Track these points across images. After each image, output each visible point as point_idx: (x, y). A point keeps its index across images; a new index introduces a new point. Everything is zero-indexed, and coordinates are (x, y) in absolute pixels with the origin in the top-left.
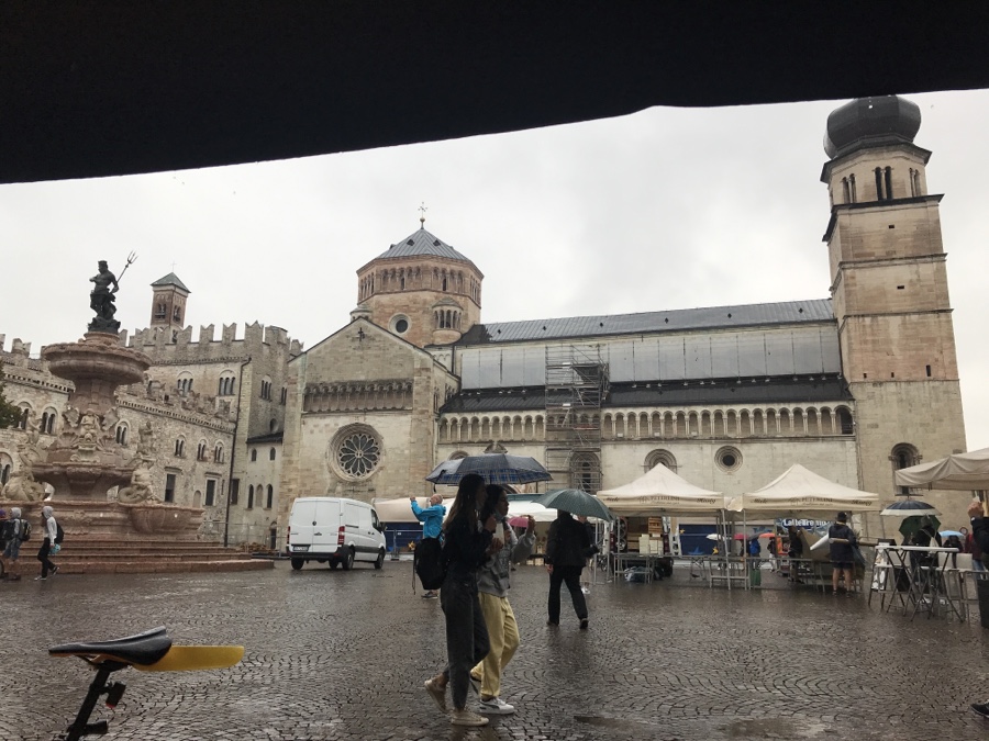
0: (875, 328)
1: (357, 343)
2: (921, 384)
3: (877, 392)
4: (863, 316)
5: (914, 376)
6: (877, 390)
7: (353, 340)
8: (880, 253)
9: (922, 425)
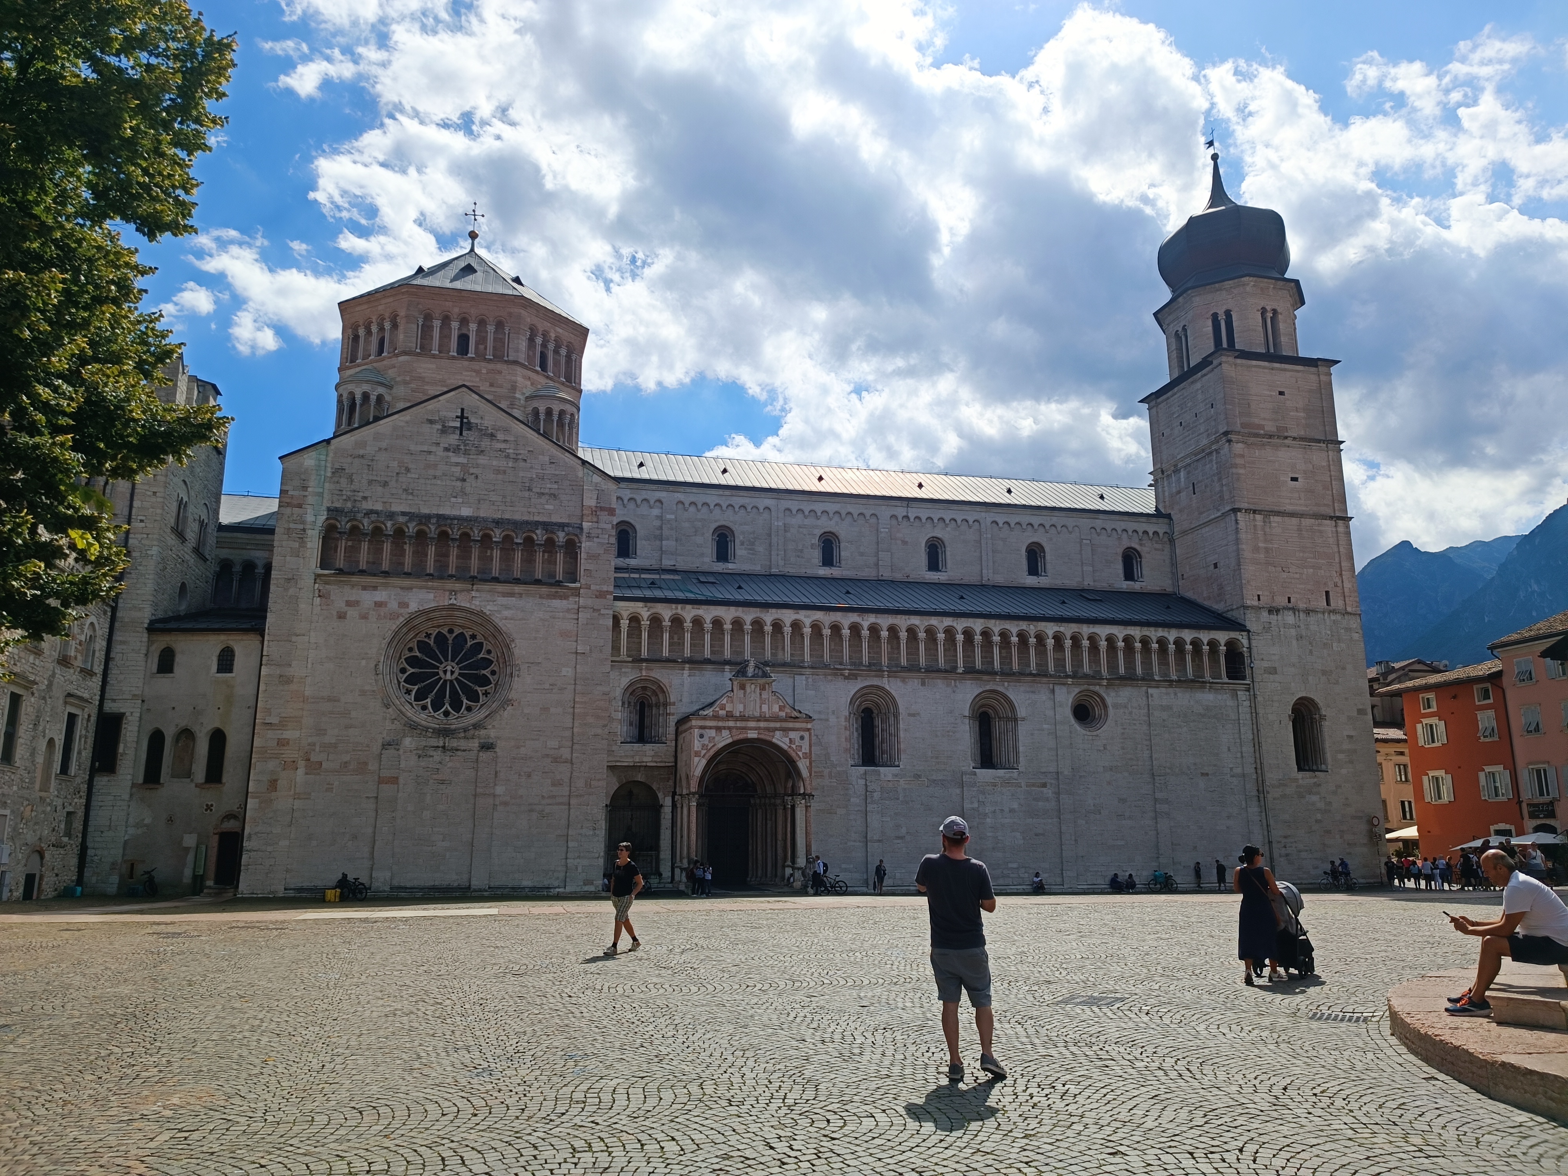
0: (1268, 530)
1: (453, 439)
2: (1320, 616)
3: (1274, 622)
4: (1255, 512)
5: (1313, 605)
6: (1274, 617)
7: (444, 430)
8: (1270, 427)
9: (1324, 673)
